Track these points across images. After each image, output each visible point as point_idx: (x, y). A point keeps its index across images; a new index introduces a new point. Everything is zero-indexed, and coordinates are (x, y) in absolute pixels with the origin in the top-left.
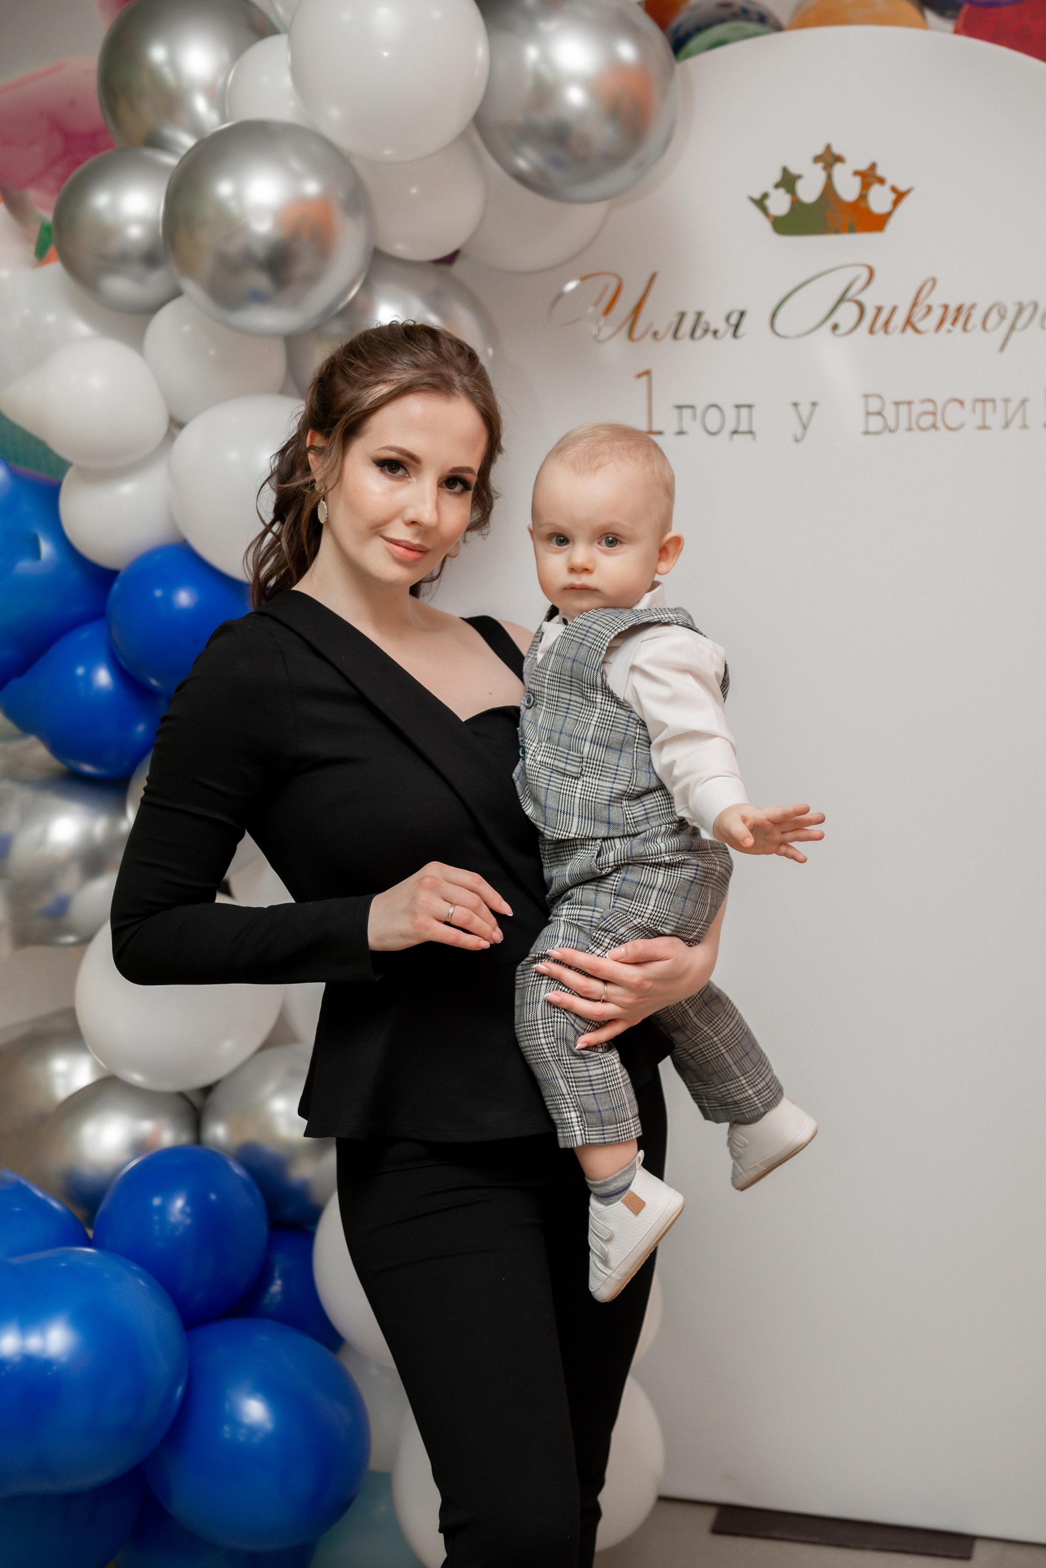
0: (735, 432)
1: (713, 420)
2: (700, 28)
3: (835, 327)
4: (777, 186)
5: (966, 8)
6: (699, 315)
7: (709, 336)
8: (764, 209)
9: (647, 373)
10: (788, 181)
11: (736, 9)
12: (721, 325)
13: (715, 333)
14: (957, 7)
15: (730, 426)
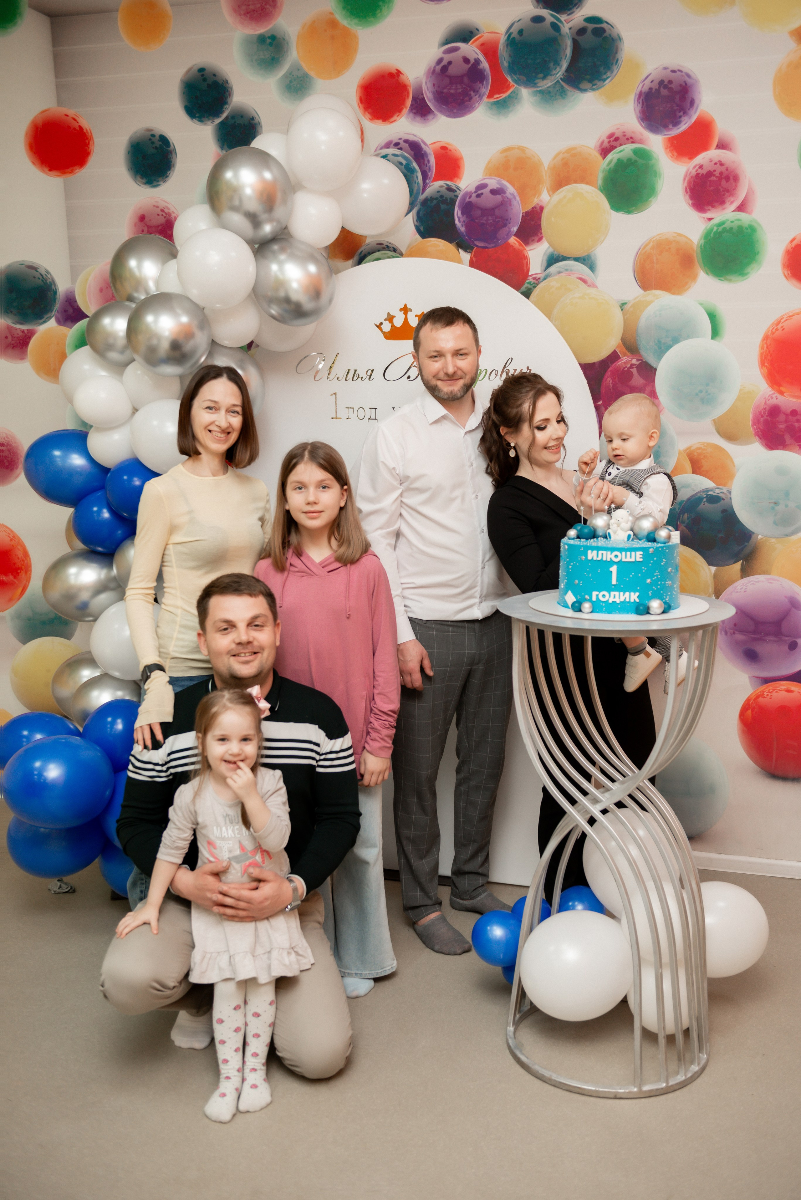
0: (370, 419)
1: (361, 413)
2: (370, 253)
3: (409, 377)
4: (385, 320)
5: (475, 248)
6: (355, 371)
7: (360, 379)
8: (381, 329)
9: (335, 394)
10: (390, 318)
11: (384, 246)
12: (365, 376)
13: (362, 378)
14: (472, 248)
15: (368, 416)
